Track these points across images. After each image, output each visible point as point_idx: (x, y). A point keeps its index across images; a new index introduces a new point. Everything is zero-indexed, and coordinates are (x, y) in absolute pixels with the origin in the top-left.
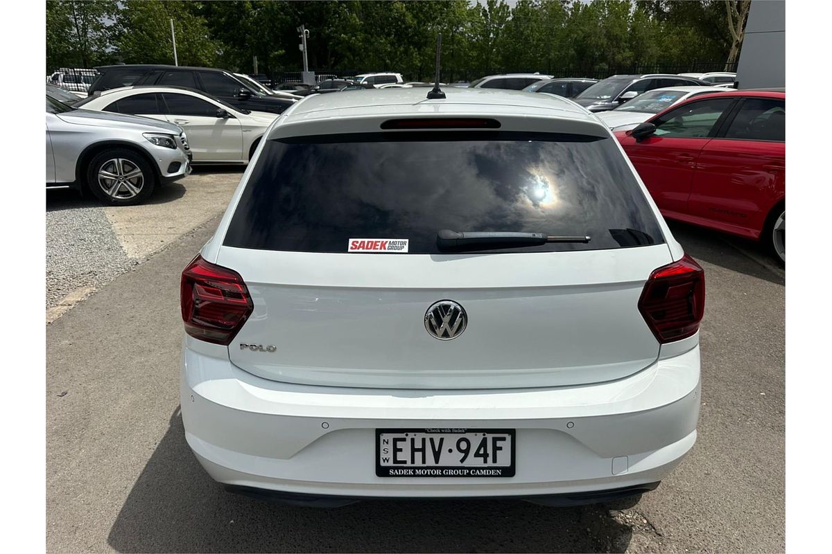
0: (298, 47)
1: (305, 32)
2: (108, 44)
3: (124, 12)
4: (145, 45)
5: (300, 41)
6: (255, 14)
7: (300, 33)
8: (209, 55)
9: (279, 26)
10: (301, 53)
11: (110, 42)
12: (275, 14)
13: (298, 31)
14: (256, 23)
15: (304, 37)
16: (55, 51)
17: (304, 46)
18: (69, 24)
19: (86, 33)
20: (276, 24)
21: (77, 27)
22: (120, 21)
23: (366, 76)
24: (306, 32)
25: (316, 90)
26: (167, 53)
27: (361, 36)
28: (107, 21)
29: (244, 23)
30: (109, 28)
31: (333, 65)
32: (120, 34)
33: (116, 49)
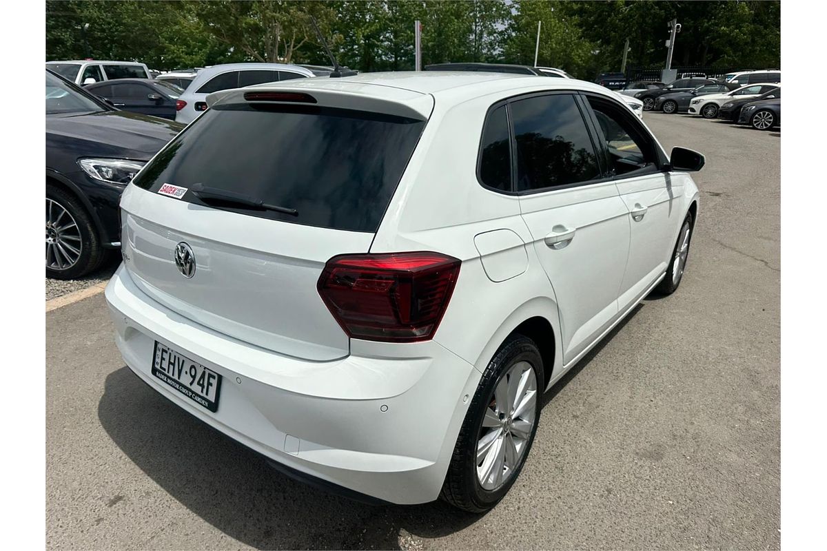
0: (665, 43)
1: (675, 27)
2: (497, 47)
3: (516, 18)
4: (526, 46)
5: (668, 37)
6: (625, 10)
7: (670, 28)
8: (582, 54)
9: (650, 21)
10: (666, 49)
11: (499, 46)
12: (648, 9)
13: (669, 26)
14: (624, 19)
15: (674, 32)
16: (454, 54)
17: (671, 42)
18: (471, 31)
19: (481, 38)
20: (647, 19)
21: (476, 34)
22: (511, 26)
23: (738, 74)
24: (678, 26)
25: (669, 89)
26: (543, 53)
27: (747, 27)
28: (500, 26)
29: (612, 20)
30: (501, 33)
31: (709, 63)
32: (509, 37)
33: (502, 52)
